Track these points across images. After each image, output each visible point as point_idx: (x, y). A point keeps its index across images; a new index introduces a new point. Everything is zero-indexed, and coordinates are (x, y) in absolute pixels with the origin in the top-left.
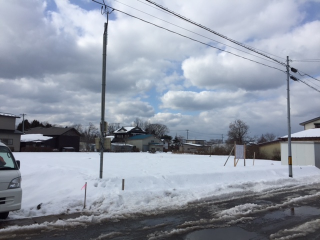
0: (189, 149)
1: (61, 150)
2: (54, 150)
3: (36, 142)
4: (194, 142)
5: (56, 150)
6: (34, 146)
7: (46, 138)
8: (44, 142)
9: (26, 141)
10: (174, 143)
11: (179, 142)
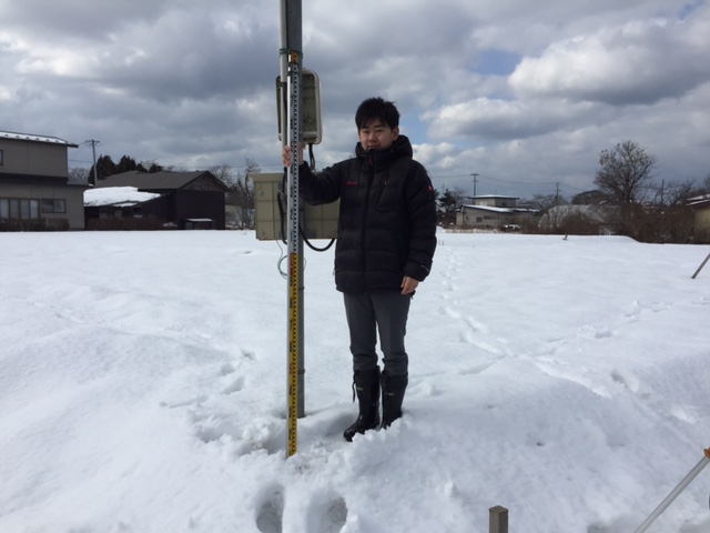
0: (479, 220)
1: (182, 225)
2: (165, 225)
3: (123, 205)
4: (493, 202)
5: (171, 224)
6: (118, 215)
7: (146, 197)
8: (140, 207)
9: (97, 204)
10: (443, 205)
11: (455, 203)
